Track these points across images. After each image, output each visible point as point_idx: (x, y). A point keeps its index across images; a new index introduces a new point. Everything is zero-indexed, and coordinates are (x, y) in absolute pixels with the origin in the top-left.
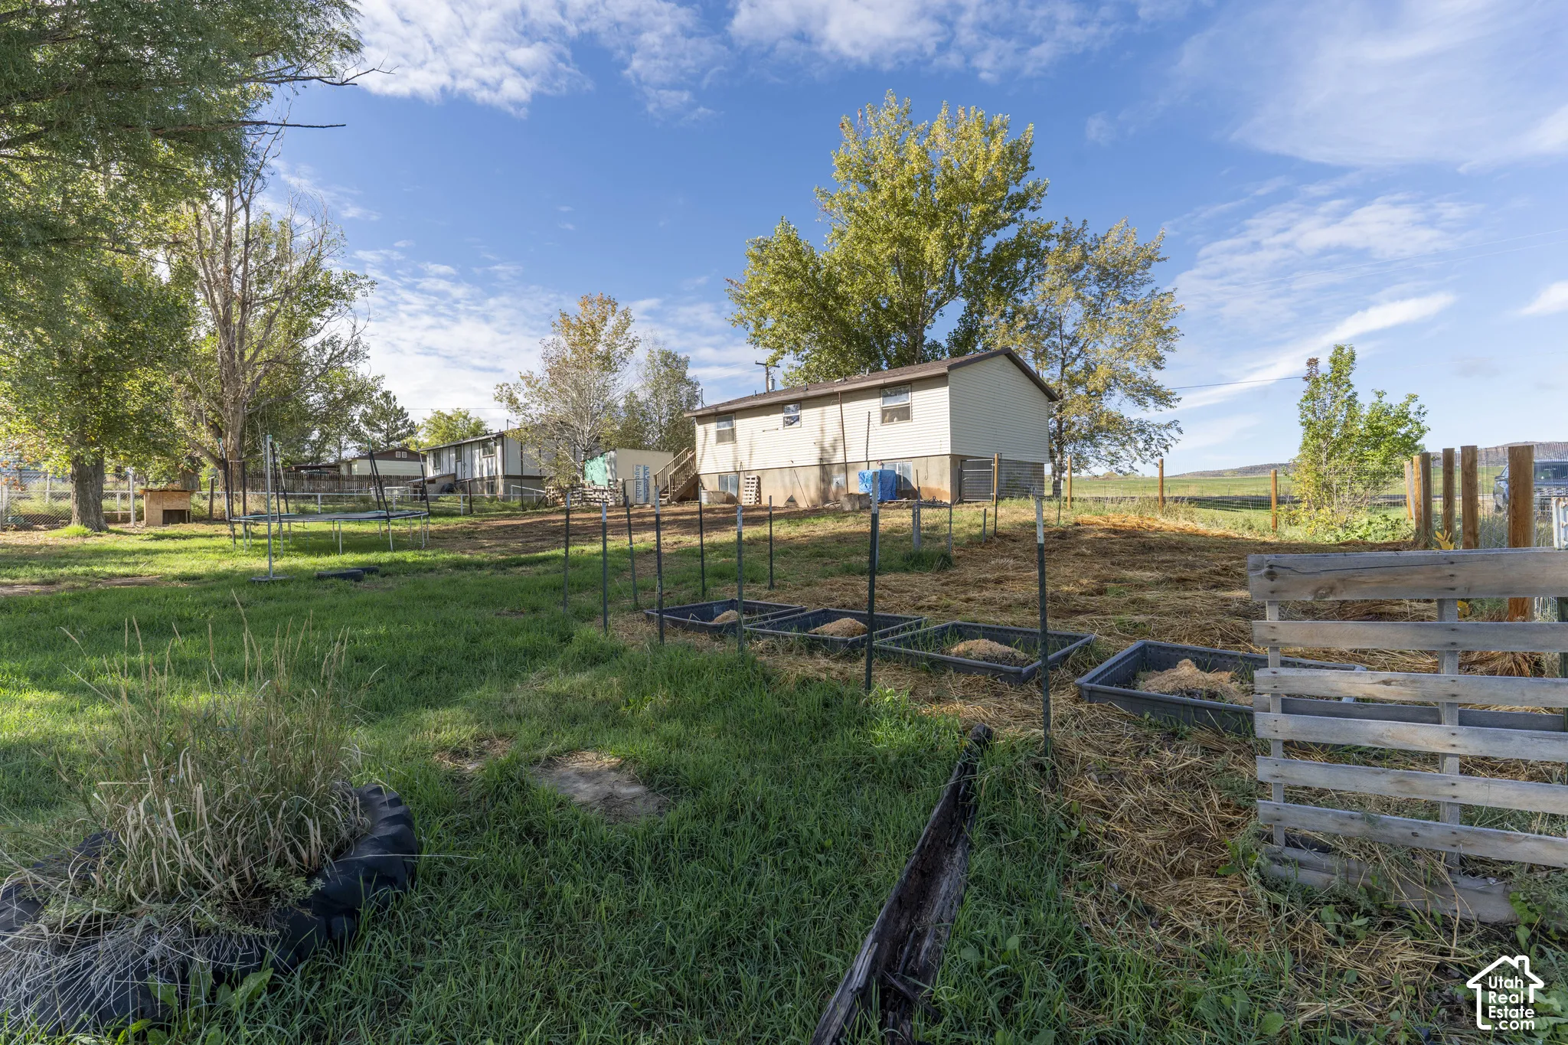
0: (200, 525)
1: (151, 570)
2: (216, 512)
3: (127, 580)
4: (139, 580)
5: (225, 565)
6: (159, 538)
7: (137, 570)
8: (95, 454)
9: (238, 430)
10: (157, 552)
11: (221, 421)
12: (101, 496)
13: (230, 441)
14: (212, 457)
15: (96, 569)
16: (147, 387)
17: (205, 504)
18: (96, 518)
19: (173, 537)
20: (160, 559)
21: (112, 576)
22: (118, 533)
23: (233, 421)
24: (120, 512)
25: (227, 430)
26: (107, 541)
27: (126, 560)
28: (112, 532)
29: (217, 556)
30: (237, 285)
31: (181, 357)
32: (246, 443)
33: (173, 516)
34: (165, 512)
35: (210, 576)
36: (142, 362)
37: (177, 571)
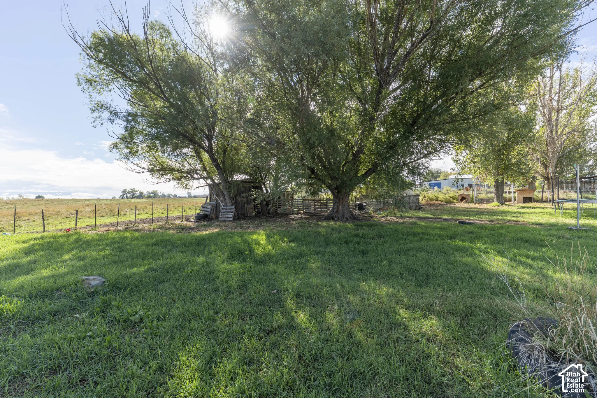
0: (538, 203)
1: (524, 220)
2: (544, 199)
3: (515, 223)
4: (520, 223)
5: (553, 220)
6: (523, 208)
7: (518, 219)
8: (502, 178)
9: (554, 164)
10: (523, 213)
11: (547, 161)
12: (503, 192)
13: (551, 170)
14: (542, 176)
15: (504, 218)
16: (519, 153)
17: (540, 195)
18: (502, 201)
19: (528, 208)
20: (525, 215)
21: (510, 221)
22: (508, 205)
23: (552, 160)
24: (508, 198)
25: (549, 165)
26: (505, 208)
27: (513, 215)
28: (506, 205)
29: (548, 216)
30: (555, 104)
31: (532, 139)
32: (558, 169)
33: (528, 200)
34: (524, 198)
35: (547, 224)
36: (517, 144)
37: (533, 221)
